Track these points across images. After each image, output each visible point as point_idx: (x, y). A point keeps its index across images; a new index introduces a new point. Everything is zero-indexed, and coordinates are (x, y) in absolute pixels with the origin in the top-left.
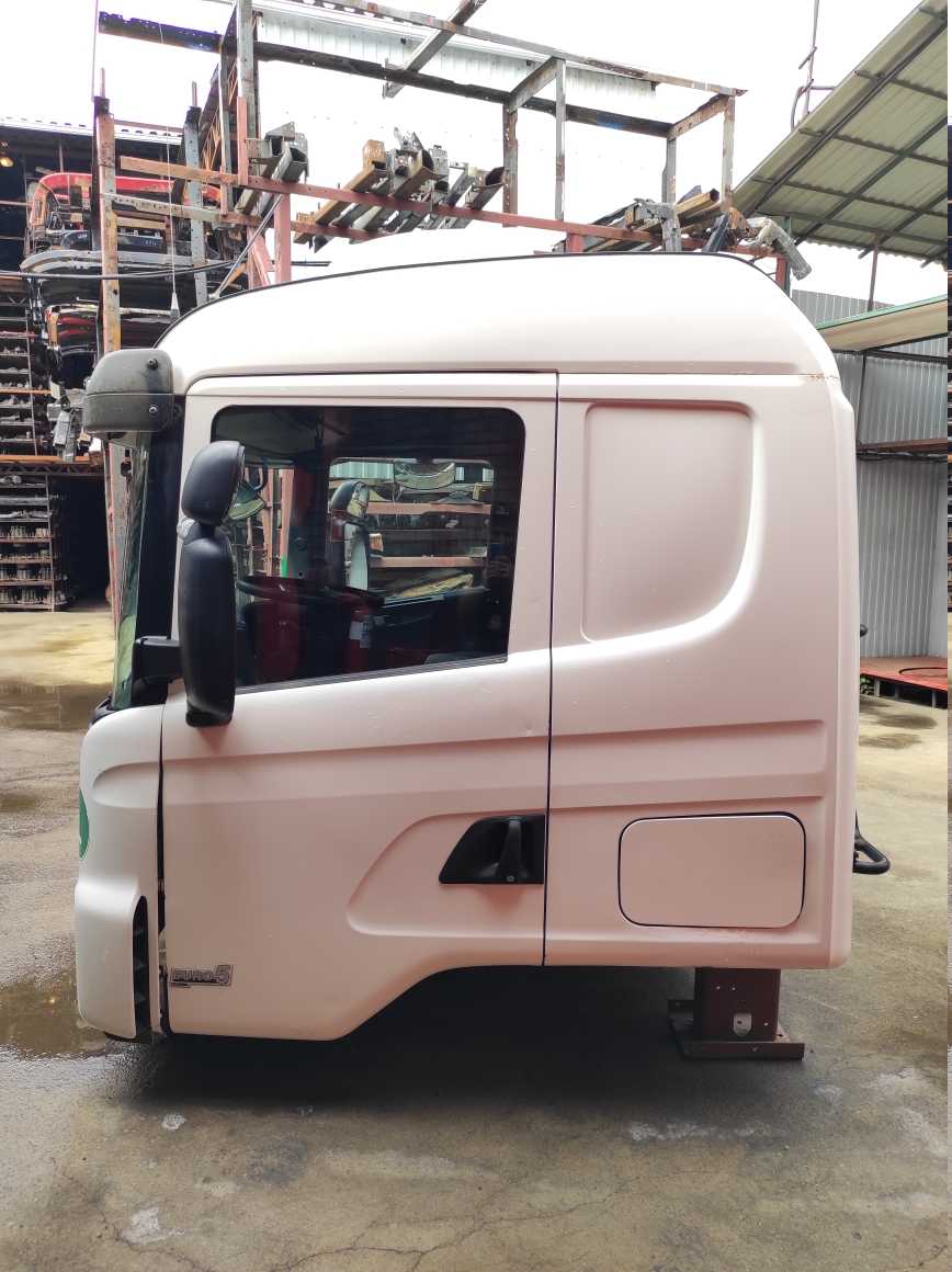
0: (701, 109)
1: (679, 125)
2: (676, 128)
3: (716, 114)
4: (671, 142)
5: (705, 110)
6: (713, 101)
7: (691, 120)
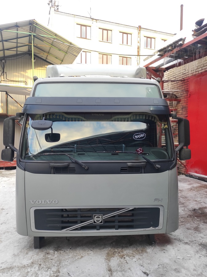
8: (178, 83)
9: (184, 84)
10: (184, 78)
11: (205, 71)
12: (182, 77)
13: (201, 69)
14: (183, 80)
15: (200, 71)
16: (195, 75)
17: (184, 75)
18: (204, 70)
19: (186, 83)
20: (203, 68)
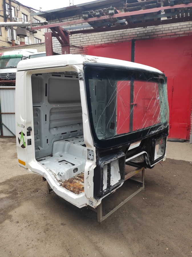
8: (75, 50)
9: (82, 52)
10: (82, 46)
11: (105, 43)
12: (80, 44)
13: (100, 40)
14: (81, 47)
15: (99, 42)
16: (94, 45)
17: (82, 43)
18: (103, 42)
19: (84, 51)
20: (102, 40)
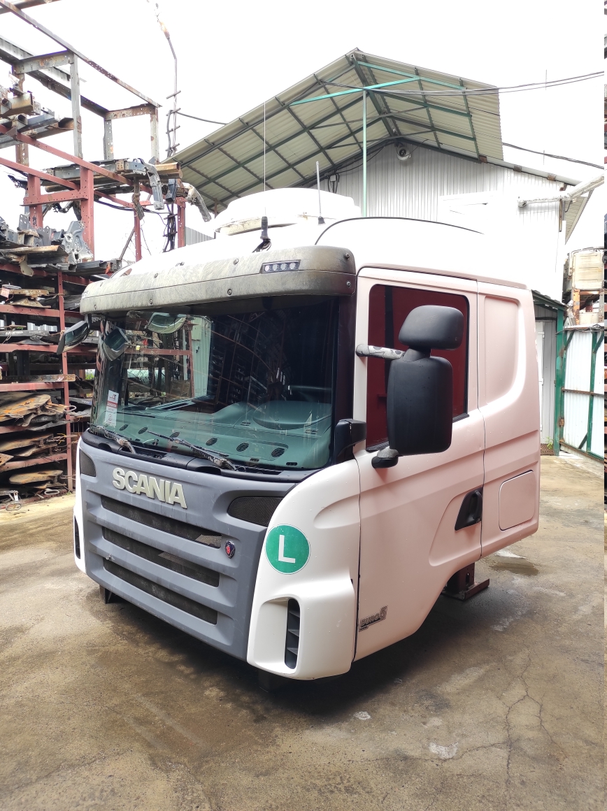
0: (133, 108)
1: (115, 113)
2: (112, 114)
3: (144, 114)
4: (107, 121)
5: (135, 110)
6: (142, 106)
7: (125, 112)
